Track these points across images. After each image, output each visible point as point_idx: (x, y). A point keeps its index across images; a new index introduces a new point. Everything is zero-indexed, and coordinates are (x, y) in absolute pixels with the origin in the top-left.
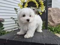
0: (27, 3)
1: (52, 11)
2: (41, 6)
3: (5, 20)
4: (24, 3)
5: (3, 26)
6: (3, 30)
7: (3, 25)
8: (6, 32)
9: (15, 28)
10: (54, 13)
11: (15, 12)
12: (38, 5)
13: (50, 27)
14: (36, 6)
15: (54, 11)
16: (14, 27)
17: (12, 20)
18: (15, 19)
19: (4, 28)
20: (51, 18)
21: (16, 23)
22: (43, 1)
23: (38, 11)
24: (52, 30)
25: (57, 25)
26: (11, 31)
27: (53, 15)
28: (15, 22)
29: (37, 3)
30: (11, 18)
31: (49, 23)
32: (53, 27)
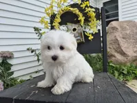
0: (58, 16)
1: (119, 29)
2: (90, 19)
3: (16, 55)
4: (53, 17)
5: (10, 69)
6: (12, 77)
7: (12, 65)
8: (18, 81)
9: (36, 72)
10: (123, 32)
11: (36, 36)
12: (84, 18)
13: (118, 66)
16: (36, 69)
17: (29, 53)
18: (37, 52)
19: (12, 73)
20: (119, 44)
21: (38, 60)
22: (94, 10)
23: (84, 32)
24: (121, 73)
25: (134, 61)
26: (28, 78)
27: (123, 38)
28: (36, 58)
29: (81, 15)
30: (28, 49)
31: (115, 57)
32: (125, 66)
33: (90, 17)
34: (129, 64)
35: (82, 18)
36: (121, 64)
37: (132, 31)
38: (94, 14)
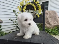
0: (25, 6)
1: (49, 14)
3: (4, 22)
4: (23, 6)
6: (1, 31)
7: (2, 26)
8: (4, 33)
9: (13, 30)
11: (13, 14)
13: (47, 29)
14: (34, 9)
15: (50, 14)
17: (10, 21)
19: (2, 29)
20: (48, 20)
21: (14, 24)
22: (40, 5)
23: (36, 14)
24: (48, 32)
25: (54, 27)
26: (9, 32)
27: (50, 18)
30: (10, 19)
31: (46, 25)
33: (39, 8)
34: (51, 28)
35: (35, 8)
36: (48, 28)
37: (54, 15)
38: (40, 7)
